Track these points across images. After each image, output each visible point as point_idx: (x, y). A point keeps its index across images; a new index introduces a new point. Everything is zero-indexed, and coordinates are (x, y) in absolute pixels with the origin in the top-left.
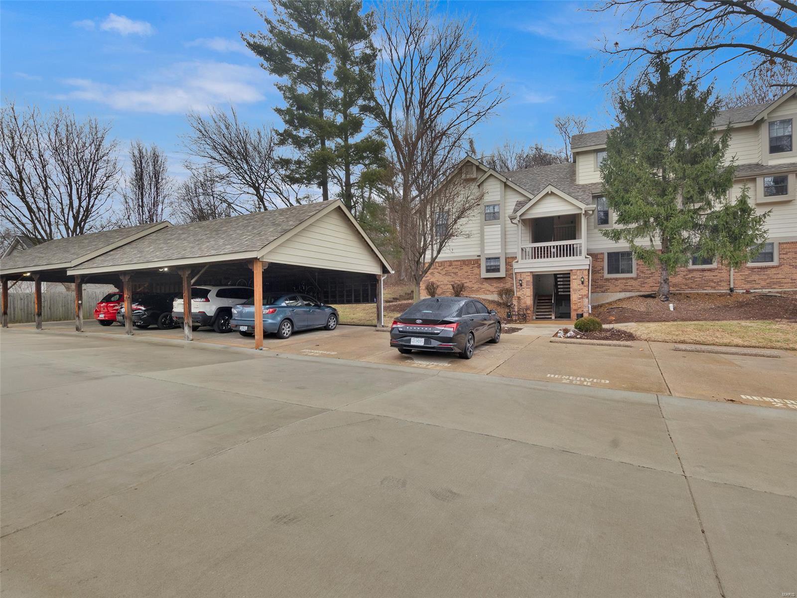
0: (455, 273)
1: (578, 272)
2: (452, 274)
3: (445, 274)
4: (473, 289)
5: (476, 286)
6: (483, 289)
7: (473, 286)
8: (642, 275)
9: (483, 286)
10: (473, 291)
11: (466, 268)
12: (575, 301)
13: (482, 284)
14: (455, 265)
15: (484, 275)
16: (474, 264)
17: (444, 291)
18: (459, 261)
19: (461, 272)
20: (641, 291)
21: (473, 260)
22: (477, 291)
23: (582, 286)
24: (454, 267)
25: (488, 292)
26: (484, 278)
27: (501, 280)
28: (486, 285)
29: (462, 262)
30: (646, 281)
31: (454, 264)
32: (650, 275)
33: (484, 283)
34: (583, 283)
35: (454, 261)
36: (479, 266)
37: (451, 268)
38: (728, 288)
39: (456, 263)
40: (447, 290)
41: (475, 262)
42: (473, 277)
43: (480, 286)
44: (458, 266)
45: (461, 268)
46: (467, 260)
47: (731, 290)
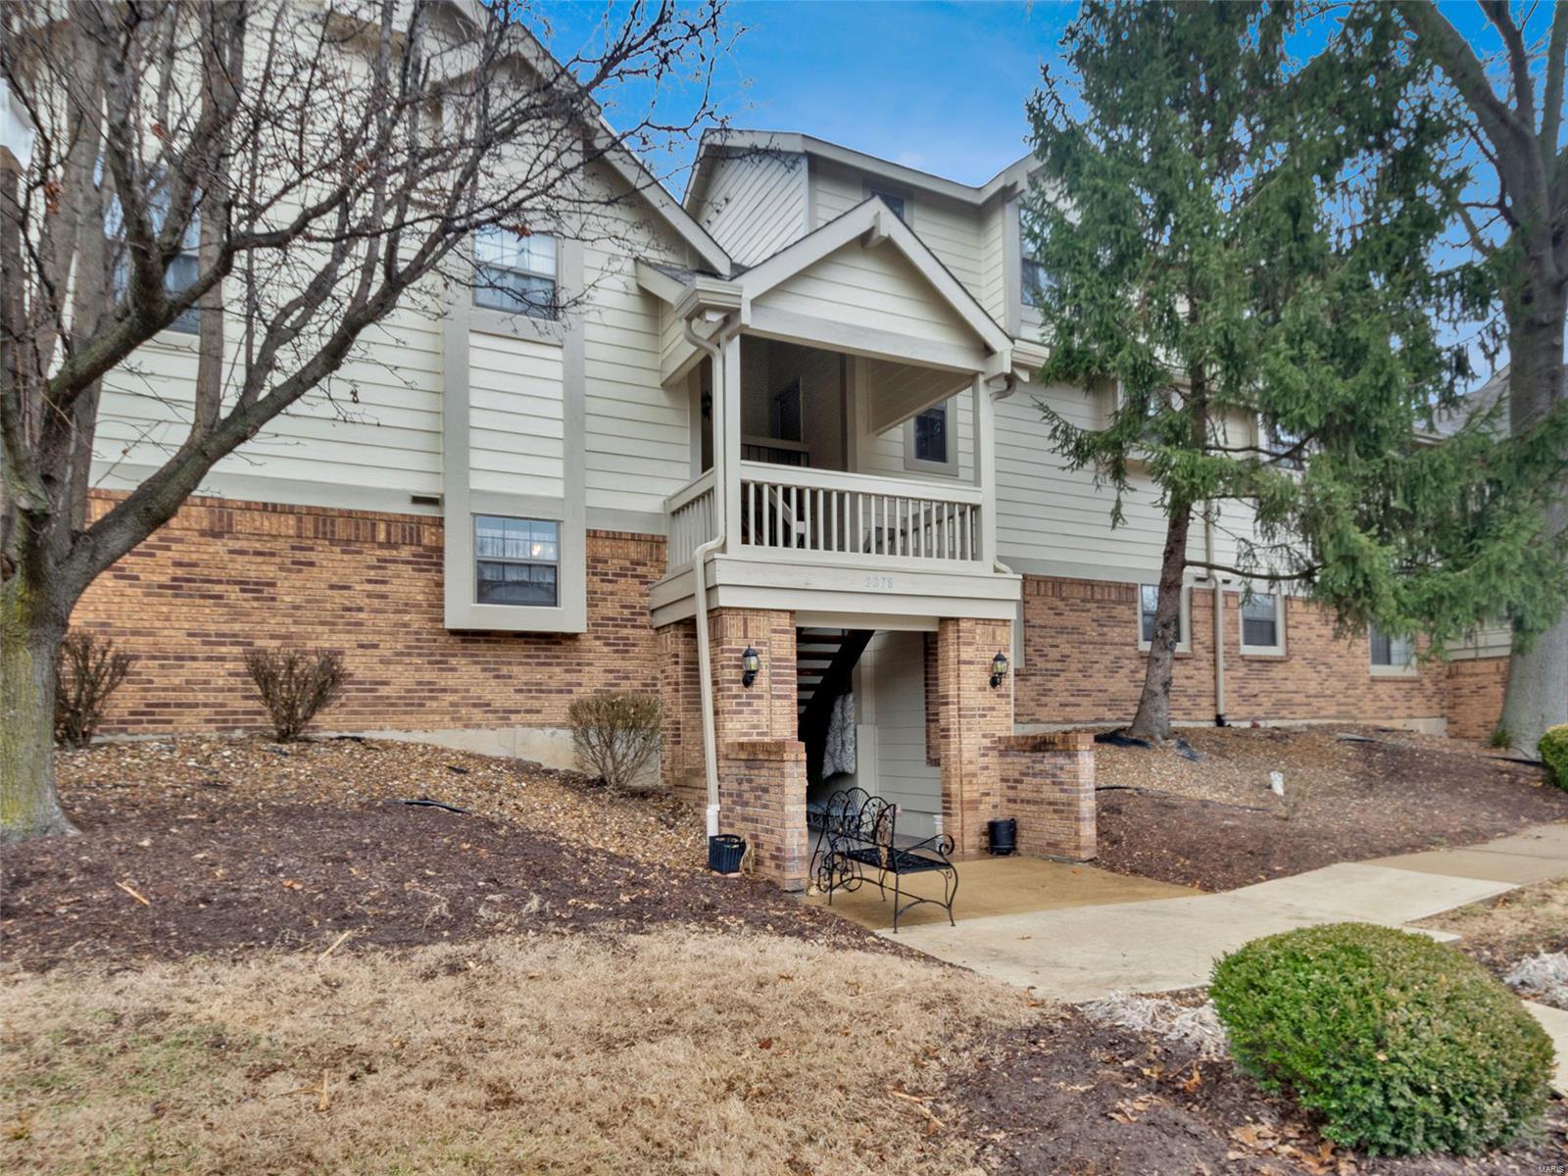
0: (256, 588)
1: (980, 629)
2: (234, 594)
3: (175, 586)
4: (384, 691)
5: (402, 678)
6: (449, 698)
7: (381, 672)
9: (447, 680)
10: (382, 707)
11: (332, 563)
12: (971, 762)
13: (441, 665)
14: (258, 536)
15: (463, 610)
16: (389, 545)
17: (152, 697)
18: (290, 510)
19: (295, 579)
21: (390, 521)
22: (413, 703)
23: (989, 697)
24: (237, 545)
25: (477, 715)
26: (454, 633)
27: (556, 650)
28: (467, 673)
29: (309, 524)
31: (243, 522)
33: (453, 661)
34: (994, 683)
35: (248, 507)
36: (433, 559)
37: (219, 547)
38: (1211, 716)
39: (267, 524)
40: (190, 697)
41: (395, 530)
42: (383, 622)
43: (428, 676)
44: (280, 544)
45: (300, 556)
46: (349, 515)
47: (1219, 721)
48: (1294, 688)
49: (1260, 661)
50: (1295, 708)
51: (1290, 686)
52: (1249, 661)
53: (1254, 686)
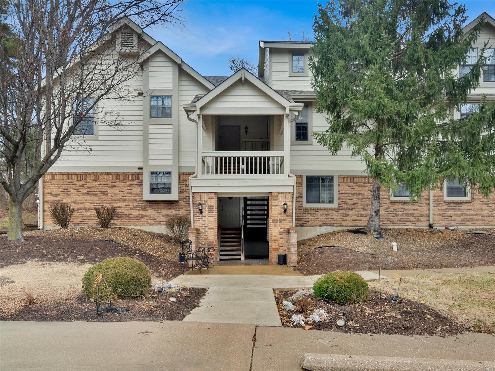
0: (104, 192)
1: (280, 195)
2: (99, 194)
3: (88, 193)
4: (131, 216)
5: (135, 213)
6: (146, 218)
7: (130, 212)
8: (344, 206)
9: (145, 213)
10: (131, 220)
11: (120, 186)
12: (275, 236)
13: (144, 209)
14: (104, 180)
15: (148, 196)
16: (132, 180)
17: (84, 218)
18: (110, 174)
19: (112, 190)
20: (343, 226)
21: (132, 174)
22: (138, 219)
23: (283, 216)
24: (99, 183)
25: (153, 222)
26: (147, 201)
27: (173, 205)
28: (150, 212)
29: (115, 176)
30: (348, 213)
31: (101, 177)
32: (353, 207)
33: (147, 209)
34: (285, 211)
35: (102, 174)
36: (140, 184)
37: (96, 183)
38: (427, 224)
39: (106, 177)
40: (91, 218)
41: (134, 176)
42: (131, 199)
43: (141, 212)
44: (109, 182)
45: (113, 184)
46: (123, 174)
47: (431, 226)
48: (475, 213)
49: (454, 203)
50: (474, 222)
51: (472, 212)
52: (449, 203)
53: (451, 213)
